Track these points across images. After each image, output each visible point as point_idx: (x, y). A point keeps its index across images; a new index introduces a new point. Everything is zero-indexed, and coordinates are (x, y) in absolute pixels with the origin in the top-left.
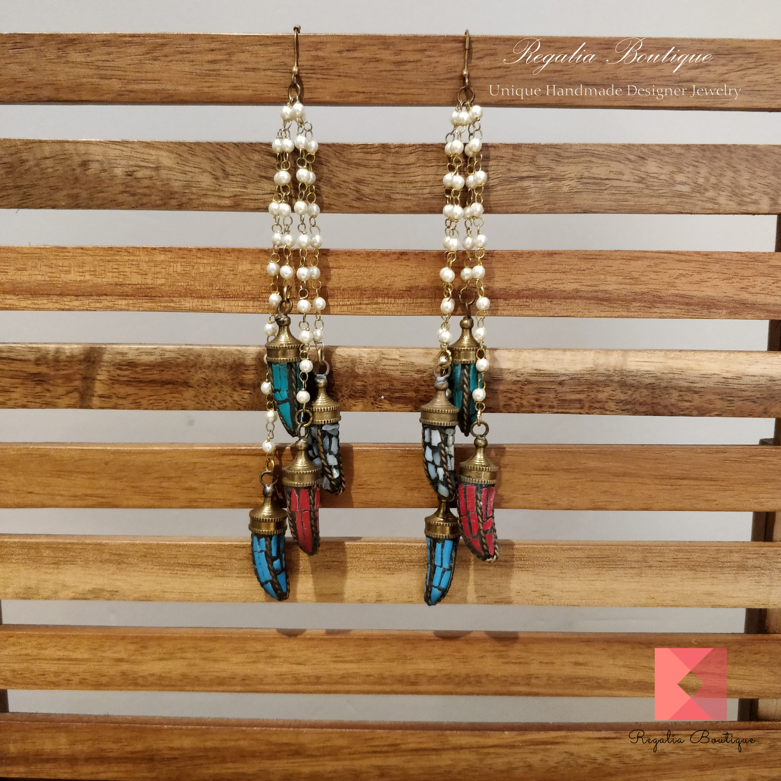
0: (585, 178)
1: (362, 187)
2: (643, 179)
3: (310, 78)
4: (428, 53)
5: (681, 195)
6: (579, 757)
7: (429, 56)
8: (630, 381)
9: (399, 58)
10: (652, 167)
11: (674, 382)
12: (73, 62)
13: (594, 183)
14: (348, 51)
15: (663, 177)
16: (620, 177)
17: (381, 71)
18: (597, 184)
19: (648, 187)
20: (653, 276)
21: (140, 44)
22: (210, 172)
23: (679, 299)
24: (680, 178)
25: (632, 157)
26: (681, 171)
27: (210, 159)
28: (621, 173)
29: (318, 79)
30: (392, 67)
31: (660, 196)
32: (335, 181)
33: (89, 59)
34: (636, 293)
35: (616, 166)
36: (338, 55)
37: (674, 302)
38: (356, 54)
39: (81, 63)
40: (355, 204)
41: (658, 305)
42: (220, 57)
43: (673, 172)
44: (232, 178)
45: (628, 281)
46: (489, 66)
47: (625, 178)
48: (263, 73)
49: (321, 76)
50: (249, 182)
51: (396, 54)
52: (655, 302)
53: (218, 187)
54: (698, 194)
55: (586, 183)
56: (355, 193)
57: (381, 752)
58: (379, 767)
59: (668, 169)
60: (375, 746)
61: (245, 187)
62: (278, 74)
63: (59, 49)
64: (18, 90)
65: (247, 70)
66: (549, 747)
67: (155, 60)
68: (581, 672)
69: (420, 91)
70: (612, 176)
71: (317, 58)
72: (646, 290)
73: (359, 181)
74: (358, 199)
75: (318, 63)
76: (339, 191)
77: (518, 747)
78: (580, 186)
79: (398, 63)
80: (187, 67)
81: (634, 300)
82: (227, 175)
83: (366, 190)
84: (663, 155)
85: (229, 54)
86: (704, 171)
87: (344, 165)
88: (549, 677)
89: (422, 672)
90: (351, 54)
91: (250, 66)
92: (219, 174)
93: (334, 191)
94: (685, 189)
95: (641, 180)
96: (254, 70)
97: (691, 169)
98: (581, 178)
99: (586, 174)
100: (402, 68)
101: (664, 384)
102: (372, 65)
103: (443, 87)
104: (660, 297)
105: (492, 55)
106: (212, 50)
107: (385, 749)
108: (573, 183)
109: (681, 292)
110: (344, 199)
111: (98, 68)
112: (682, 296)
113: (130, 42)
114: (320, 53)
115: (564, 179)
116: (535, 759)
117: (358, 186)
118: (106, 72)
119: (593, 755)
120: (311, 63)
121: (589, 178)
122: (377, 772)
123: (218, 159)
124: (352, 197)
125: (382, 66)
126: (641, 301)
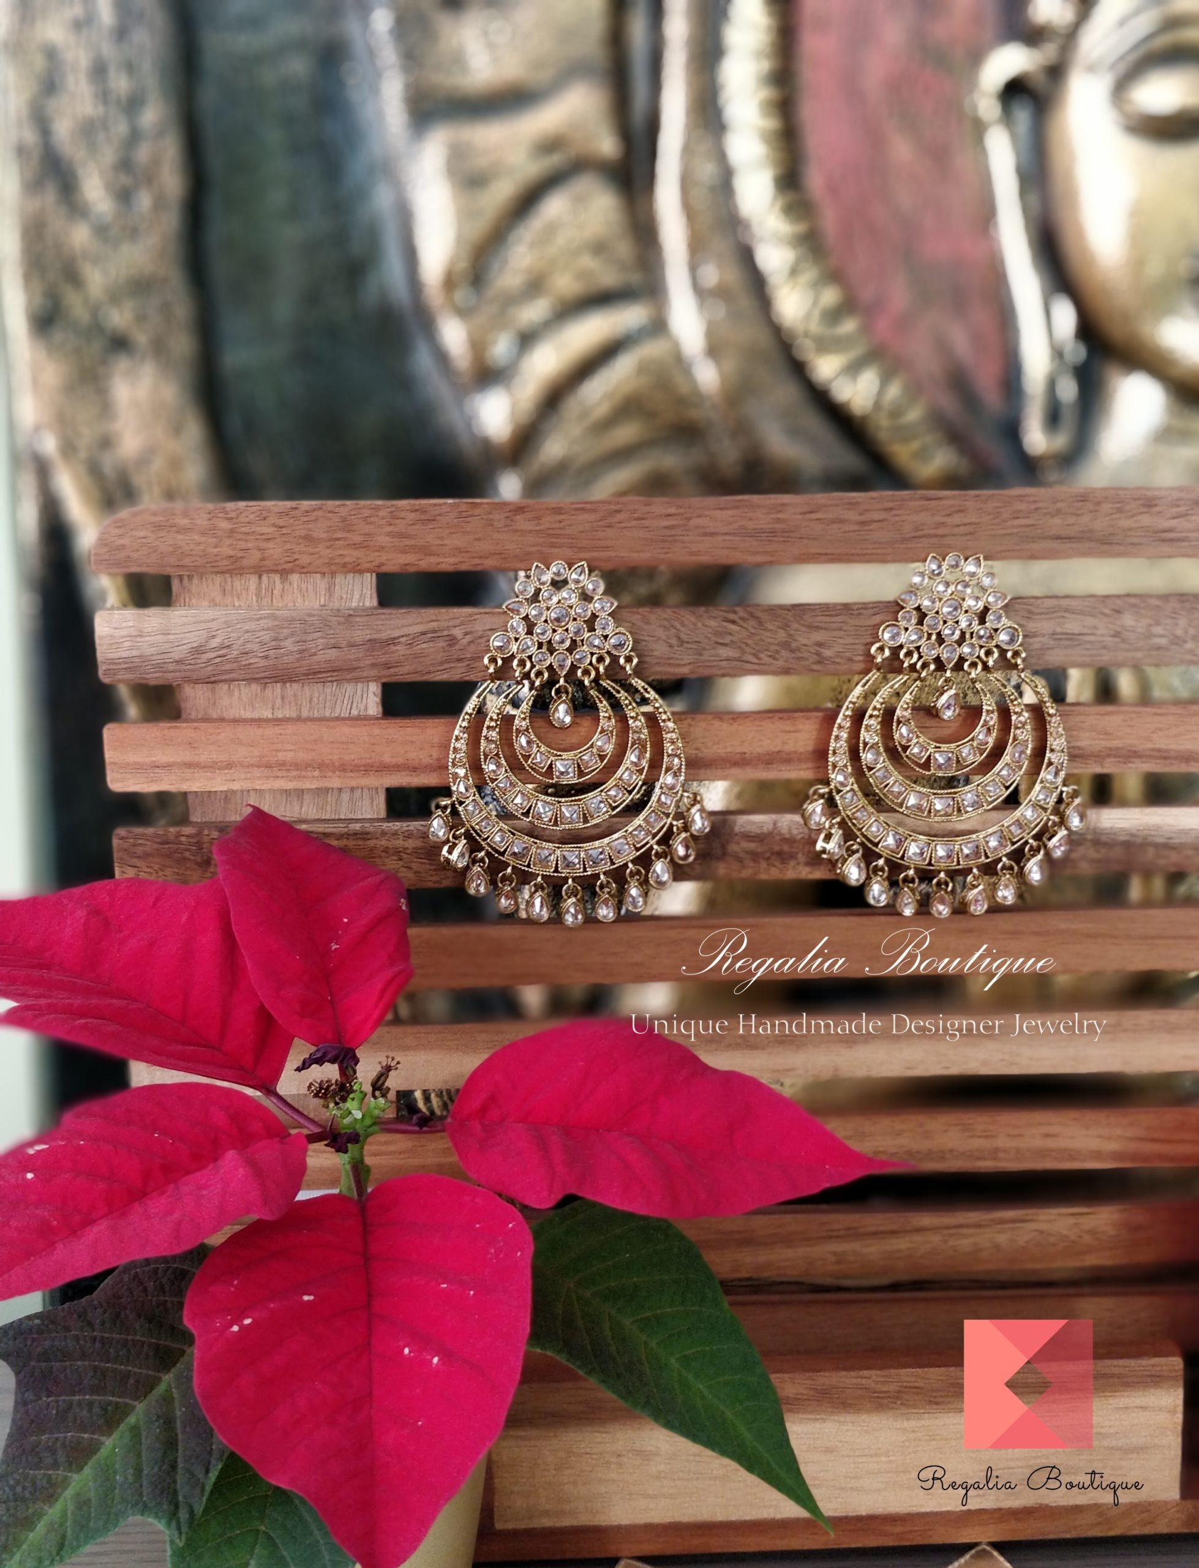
0: (1058, 634)
1: (822, 650)
2: (1119, 633)
3: (770, 541)
4: (895, 512)
5: (1159, 648)
6: (1050, 1235)
7: (896, 515)
8: (1104, 838)
9: (863, 518)
10: (1128, 620)
11: (1150, 839)
12: (522, 531)
13: (1067, 639)
14: (811, 512)
15: (1140, 630)
16: (1095, 631)
17: (845, 532)
18: (1070, 639)
19: (1123, 641)
20: (1128, 730)
21: (594, 511)
22: (664, 641)
23: (1155, 753)
24: (1158, 630)
25: (1107, 611)
26: (1158, 624)
27: (665, 627)
28: (1095, 628)
29: (778, 542)
30: (857, 527)
31: (1138, 650)
32: (794, 645)
33: (538, 528)
34: (1110, 749)
35: (1090, 621)
36: (800, 517)
37: (1151, 756)
38: (819, 516)
39: (531, 531)
40: (815, 667)
41: (1133, 760)
42: (675, 522)
43: (1150, 625)
44: (686, 645)
45: (1102, 737)
46: (959, 523)
47: (1099, 632)
48: (720, 538)
49: (782, 539)
50: (704, 649)
51: (861, 514)
52: (1130, 757)
53: (672, 655)
54: (1176, 647)
55: (1059, 639)
56: (815, 656)
57: (838, 1237)
58: (834, 1253)
59: (1145, 622)
60: (832, 1230)
61: (701, 655)
62: (737, 538)
63: (507, 517)
64: (462, 560)
65: (706, 534)
66: (1018, 1225)
67: (608, 527)
68: (1052, 1144)
69: (884, 551)
70: (1085, 631)
71: (778, 520)
72: (1120, 745)
73: (820, 644)
74: (819, 662)
75: (779, 526)
76: (799, 655)
77: (986, 1226)
78: (1052, 642)
79: (863, 523)
80: (642, 534)
81: (1109, 756)
82: (682, 642)
83: (827, 653)
84: (1140, 608)
85: (686, 519)
86: (1182, 622)
87: (804, 629)
88: (1018, 1151)
89: (880, 1149)
90: (814, 516)
91: (708, 530)
92: (674, 641)
93: (793, 655)
94: (1163, 642)
95: (1117, 634)
96: (712, 534)
97: (1169, 621)
98: (1053, 634)
99: (1059, 630)
100: (866, 528)
101: (1139, 841)
102: (835, 526)
103: (909, 546)
104: (1135, 752)
105: (961, 511)
106: (669, 515)
107: (842, 1233)
108: (1045, 639)
109: (1157, 746)
110: (806, 663)
111: (549, 535)
112: (1159, 750)
113: (582, 509)
114: (780, 516)
115: (1036, 636)
116: (1002, 1239)
117: (818, 649)
118: (557, 540)
119: (1065, 1232)
120: (771, 526)
121: (1062, 634)
122: (833, 1259)
123: (673, 626)
124: (811, 660)
125: (846, 528)
126: (1115, 756)
